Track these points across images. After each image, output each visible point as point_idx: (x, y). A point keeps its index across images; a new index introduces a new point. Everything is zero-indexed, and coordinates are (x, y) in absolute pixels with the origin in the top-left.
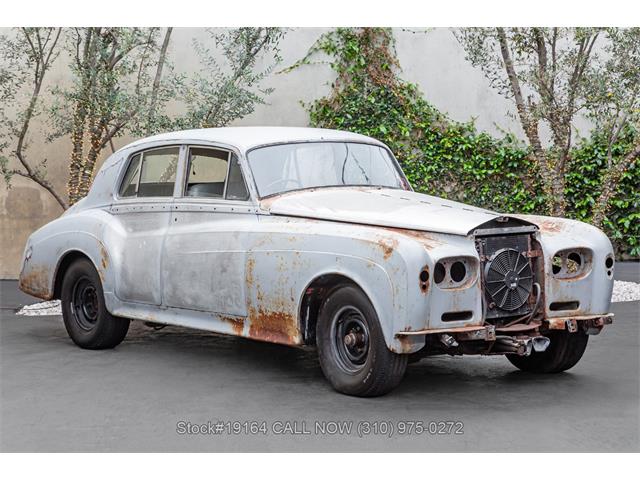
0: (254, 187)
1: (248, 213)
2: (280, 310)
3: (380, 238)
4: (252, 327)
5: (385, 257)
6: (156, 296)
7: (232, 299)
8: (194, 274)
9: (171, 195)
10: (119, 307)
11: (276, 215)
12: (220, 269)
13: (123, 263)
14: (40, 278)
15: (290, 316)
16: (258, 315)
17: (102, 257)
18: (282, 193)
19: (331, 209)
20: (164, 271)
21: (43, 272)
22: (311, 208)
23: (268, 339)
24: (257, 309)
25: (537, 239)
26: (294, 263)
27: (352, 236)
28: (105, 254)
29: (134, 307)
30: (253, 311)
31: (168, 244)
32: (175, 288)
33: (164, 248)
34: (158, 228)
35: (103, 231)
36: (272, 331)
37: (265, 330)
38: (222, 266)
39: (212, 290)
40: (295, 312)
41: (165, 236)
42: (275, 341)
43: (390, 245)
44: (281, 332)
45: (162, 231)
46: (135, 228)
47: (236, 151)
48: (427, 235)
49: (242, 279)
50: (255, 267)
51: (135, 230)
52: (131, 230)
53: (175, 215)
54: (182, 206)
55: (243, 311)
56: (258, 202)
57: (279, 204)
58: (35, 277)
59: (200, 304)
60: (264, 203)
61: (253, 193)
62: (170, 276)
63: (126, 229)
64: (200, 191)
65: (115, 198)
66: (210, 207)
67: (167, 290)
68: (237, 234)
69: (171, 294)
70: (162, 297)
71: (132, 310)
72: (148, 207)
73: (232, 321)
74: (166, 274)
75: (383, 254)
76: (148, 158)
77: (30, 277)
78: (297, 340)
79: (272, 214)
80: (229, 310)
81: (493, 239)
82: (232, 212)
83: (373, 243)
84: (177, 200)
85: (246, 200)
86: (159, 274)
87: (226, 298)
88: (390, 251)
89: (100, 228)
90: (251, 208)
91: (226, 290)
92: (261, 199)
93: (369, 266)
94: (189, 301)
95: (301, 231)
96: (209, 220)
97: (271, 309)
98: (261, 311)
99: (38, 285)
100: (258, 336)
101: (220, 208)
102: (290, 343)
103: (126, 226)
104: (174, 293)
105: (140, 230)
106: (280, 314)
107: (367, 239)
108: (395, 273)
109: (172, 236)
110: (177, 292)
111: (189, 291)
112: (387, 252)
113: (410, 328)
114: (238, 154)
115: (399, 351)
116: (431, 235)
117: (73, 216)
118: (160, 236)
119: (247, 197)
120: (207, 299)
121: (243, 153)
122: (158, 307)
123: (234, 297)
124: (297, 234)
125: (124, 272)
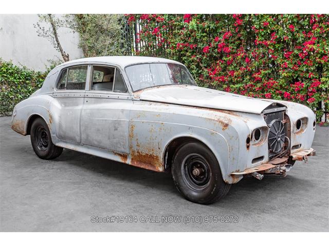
0: (129, 85)
1: (128, 99)
2: (151, 153)
3: (218, 118)
4: (132, 159)
5: (223, 129)
6: (78, 139)
7: (120, 144)
8: (98, 130)
9: (84, 89)
10: (59, 142)
11: (143, 100)
12: (114, 128)
13: (60, 121)
14: (20, 126)
15: (157, 157)
16: (136, 154)
17: (49, 118)
18: (145, 89)
19: (175, 98)
20: (81, 127)
21: (22, 123)
22: (163, 97)
23: (142, 167)
24: (136, 151)
25: (287, 113)
26: (161, 129)
27: (198, 115)
28: (51, 117)
29: (66, 142)
30: (133, 152)
31: (83, 113)
32: (88, 136)
33: (81, 116)
34: (77, 105)
35: (49, 106)
36: (145, 163)
37: (141, 162)
38: (115, 127)
39: (109, 139)
40: (161, 156)
41: (82, 110)
42: (147, 168)
43: (226, 122)
44: (150, 164)
45: (80, 107)
46: (66, 105)
47: (119, 67)
48: (235, 113)
49: (126, 134)
50: (135, 129)
51: (65, 106)
52: (63, 105)
53: (86, 99)
54: (90, 95)
55: (127, 151)
56: (133, 94)
57: (144, 95)
58: (18, 124)
59: (102, 145)
60: (136, 94)
61: (129, 89)
62: (85, 130)
63: (61, 105)
64: (98, 87)
65: (55, 90)
66: (106, 96)
67: (84, 136)
68: (123, 111)
69: (85, 138)
70: (81, 140)
71: (65, 144)
72: (72, 95)
73: (120, 155)
74: (83, 129)
75: (222, 127)
76: (70, 71)
77: (16, 124)
78: (161, 169)
79: (141, 100)
80: (118, 149)
81: (270, 115)
82: (118, 99)
83: (214, 120)
84: (87, 91)
85: (126, 92)
86: (79, 128)
87: (117, 143)
88: (226, 125)
89: (48, 104)
90: (129, 97)
91: (117, 139)
92: (134, 92)
93: (212, 134)
94: (96, 143)
95: (163, 111)
96: (105, 102)
97: (144, 152)
98: (138, 152)
99: (20, 128)
100: (136, 164)
101: (111, 96)
102: (156, 170)
103: (61, 103)
104: (87, 138)
105: (68, 106)
106: (151, 155)
107: (209, 118)
108: (231, 139)
109: (85, 110)
110: (89, 138)
111: (95, 137)
112: (225, 126)
113: (239, 170)
114: (120, 68)
115: (230, 183)
116: (237, 113)
117: (35, 97)
118: (79, 110)
119: (126, 91)
120: (106, 142)
121: (123, 68)
122: (79, 144)
123: (122, 143)
124: (161, 113)
125: (60, 126)
